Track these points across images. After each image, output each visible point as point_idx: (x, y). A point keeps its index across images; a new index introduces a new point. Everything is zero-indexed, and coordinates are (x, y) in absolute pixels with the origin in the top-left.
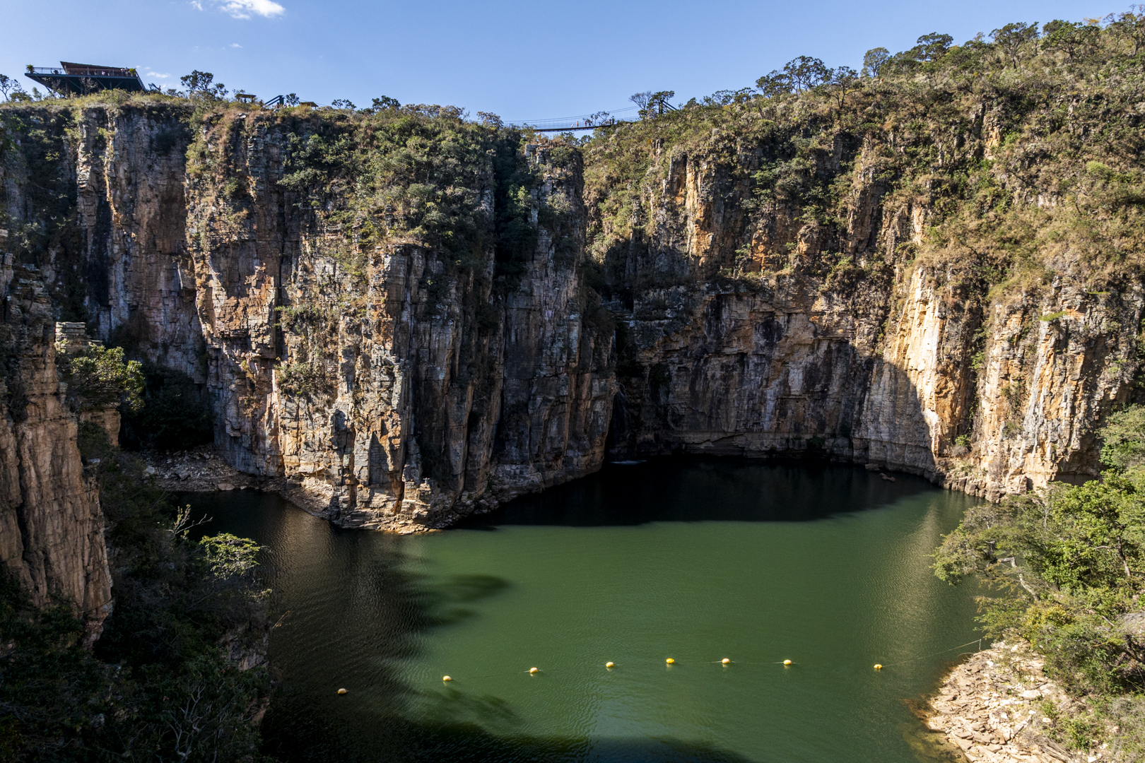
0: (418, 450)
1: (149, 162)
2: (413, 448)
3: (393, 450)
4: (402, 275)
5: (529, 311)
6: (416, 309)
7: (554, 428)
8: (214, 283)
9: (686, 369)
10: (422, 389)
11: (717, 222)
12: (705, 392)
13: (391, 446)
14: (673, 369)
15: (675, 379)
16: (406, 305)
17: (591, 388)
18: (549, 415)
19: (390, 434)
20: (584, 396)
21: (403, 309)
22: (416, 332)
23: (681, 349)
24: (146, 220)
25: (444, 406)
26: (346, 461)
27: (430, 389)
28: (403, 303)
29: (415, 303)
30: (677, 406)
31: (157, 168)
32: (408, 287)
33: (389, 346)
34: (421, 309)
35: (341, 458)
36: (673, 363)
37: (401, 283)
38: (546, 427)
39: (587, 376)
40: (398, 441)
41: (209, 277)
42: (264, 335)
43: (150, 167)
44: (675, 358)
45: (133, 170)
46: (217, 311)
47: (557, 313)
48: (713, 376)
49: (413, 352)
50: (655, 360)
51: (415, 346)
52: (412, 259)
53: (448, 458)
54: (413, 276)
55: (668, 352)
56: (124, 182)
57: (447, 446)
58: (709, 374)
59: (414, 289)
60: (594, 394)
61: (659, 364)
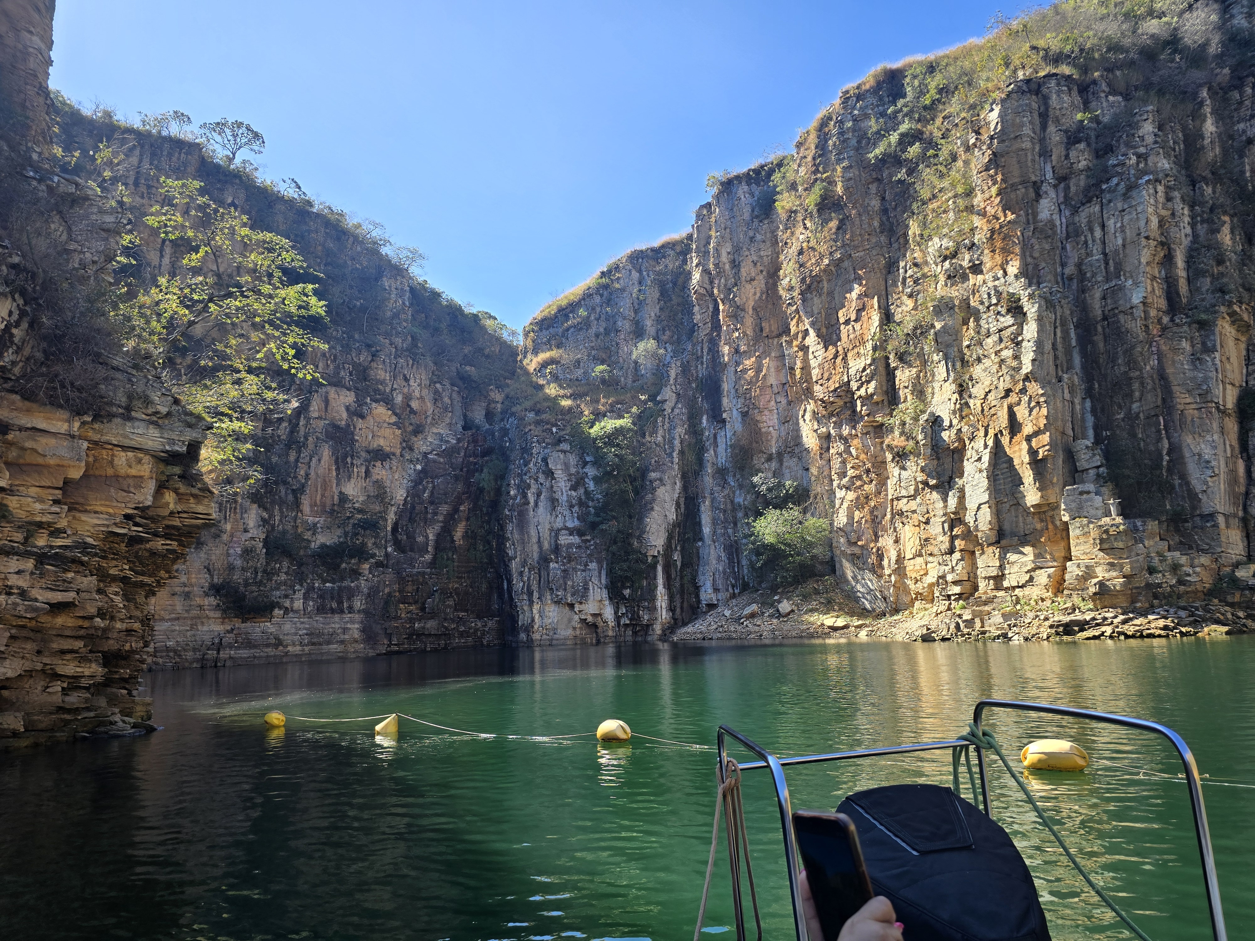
0: (1098, 460)
3: (1037, 464)
4: (1027, 130)
6: (1067, 188)
10: (1099, 339)
13: (1033, 453)
16: (1045, 187)
19: (1028, 429)
21: (1038, 196)
25: (1154, 362)
26: (952, 502)
28: (1037, 187)
29: (1062, 179)
33: (1013, 268)
34: (1078, 184)
35: (945, 500)
37: (1027, 145)
49: (1070, 270)
51: (1073, 257)
52: (1046, 99)
54: (1052, 128)
57: (1175, 450)
59: (1057, 152)
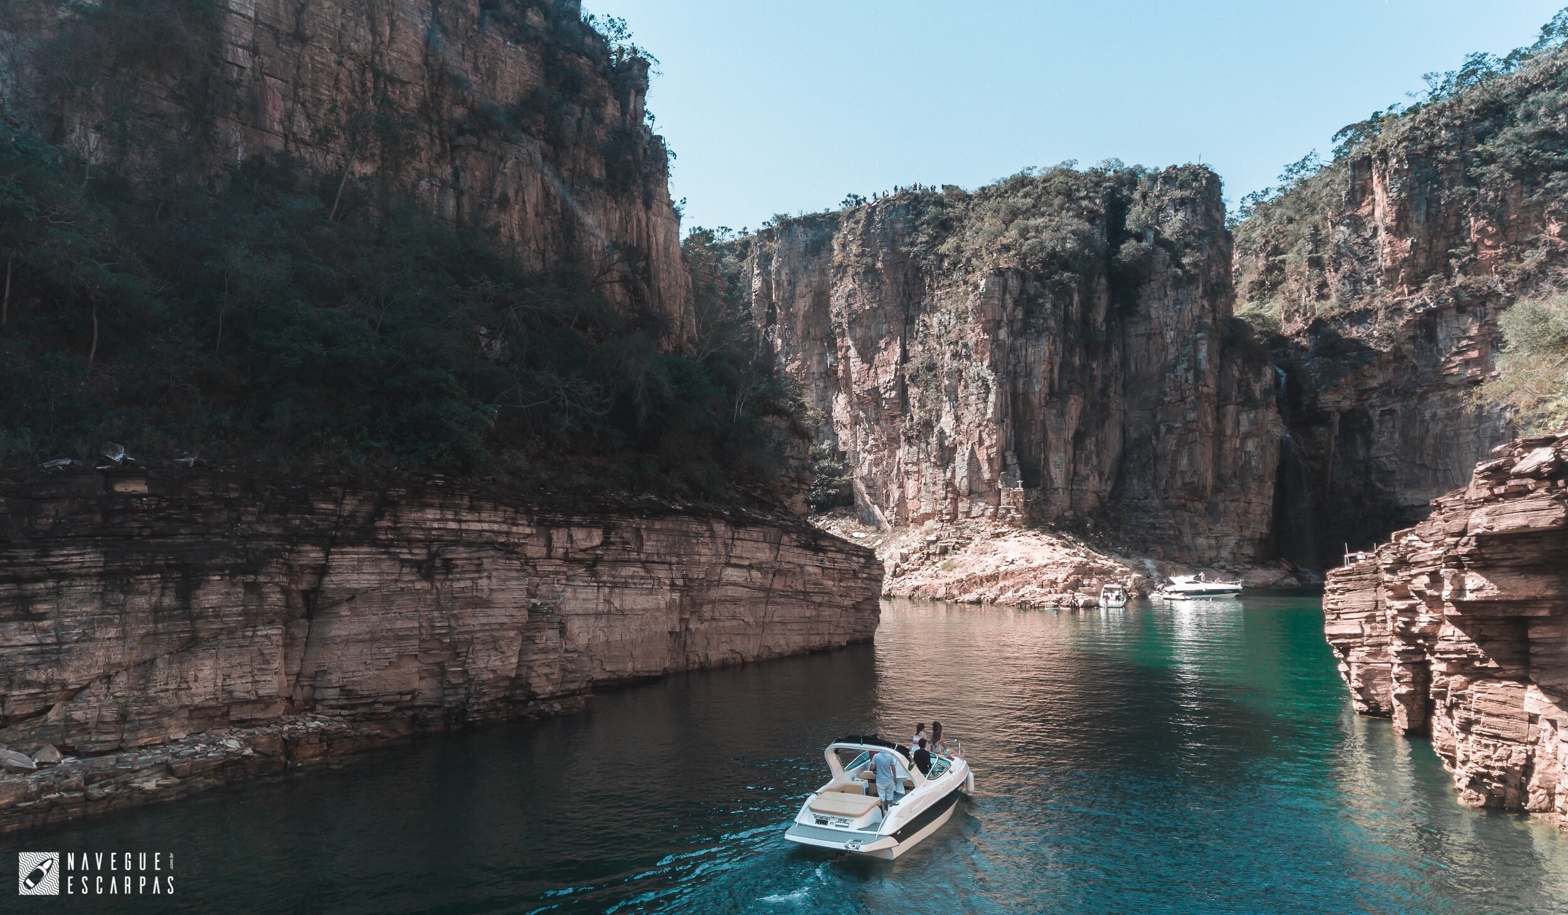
1: (805, 263)
2: (1011, 459)
5: (1149, 337)
7: (1185, 461)
8: (853, 352)
9: (1392, 412)
11: (1418, 222)
12: (1423, 439)
14: (1375, 414)
15: (1377, 426)
17: (1237, 423)
18: (1177, 445)
20: (1229, 432)
22: (1013, 349)
23: (1381, 386)
24: (802, 313)
27: (1027, 402)
30: (1384, 460)
31: (810, 267)
32: (1004, 307)
36: (1372, 406)
38: (1174, 460)
39: (1231, 408)
40: (995, 450)
41: (848, 348)
42: (891, 390)
43: (806, 268)
44: (1375, 400)
45: (793, 272)
46: (854, 376)
47: (1179, 332)
48: (1434, 416)
50: (1346, 404)
53: (1049, 472)
55: (1363, 393)
56: (785, 283)
58: (1428, 415)
60: (1242, 429)
61: (1352, 410)
